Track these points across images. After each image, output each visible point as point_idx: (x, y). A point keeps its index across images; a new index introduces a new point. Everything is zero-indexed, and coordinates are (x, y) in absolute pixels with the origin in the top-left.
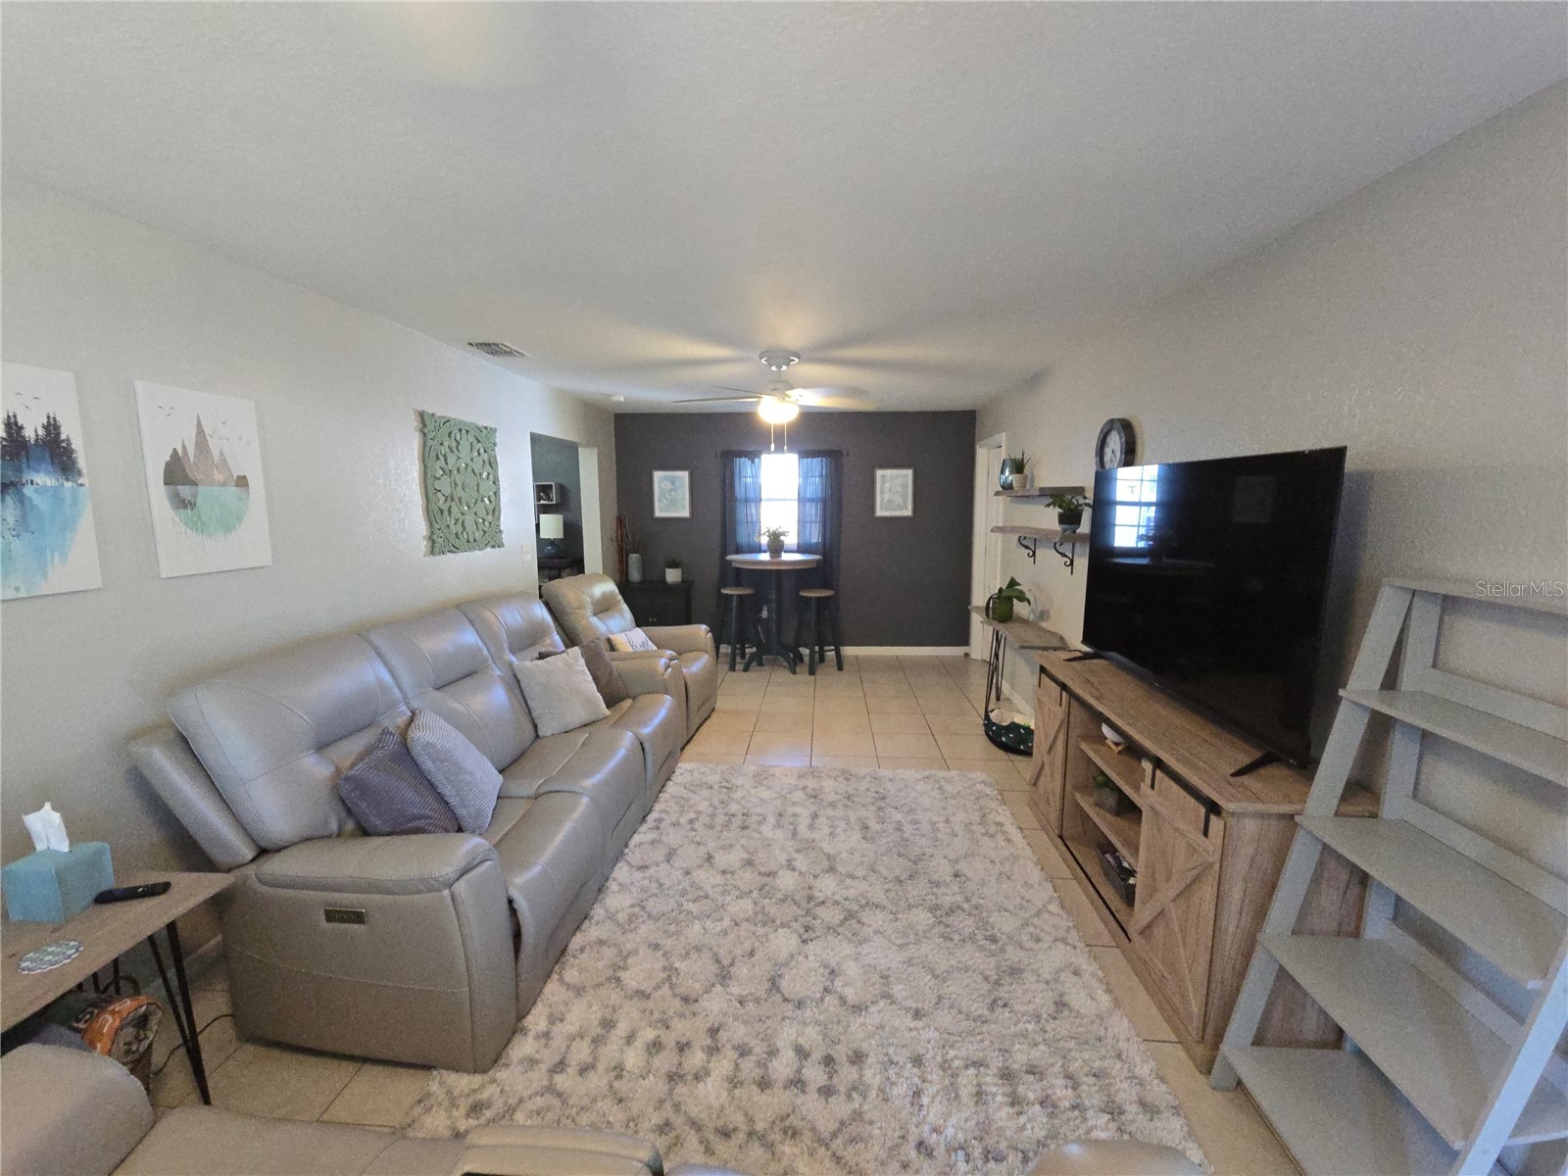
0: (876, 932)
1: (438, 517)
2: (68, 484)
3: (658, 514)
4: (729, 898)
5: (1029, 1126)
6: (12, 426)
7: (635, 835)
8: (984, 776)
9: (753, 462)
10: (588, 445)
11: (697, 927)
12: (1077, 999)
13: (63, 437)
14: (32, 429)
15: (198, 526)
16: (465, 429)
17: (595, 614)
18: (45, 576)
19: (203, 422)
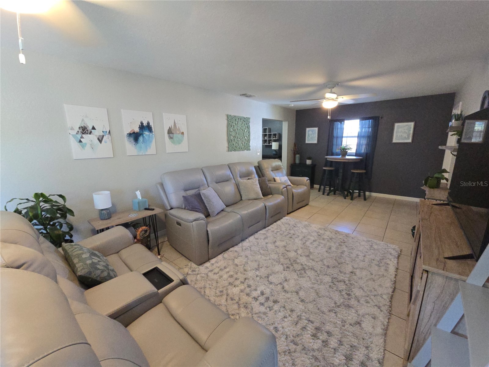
0: (308, 276)
1: (230, 142)
2: (151, 134)
3: (307, 142)
4: (272, 253)
6: (142, 123)
7: (261, 231)
9: (341, 123)
10: (285, 121)
13: (150, 125)
14: (145, 124)
15: (173, 142)
16: (240, 118)
17: (272, 171)
18: (147, 151)
19: (175, 121)
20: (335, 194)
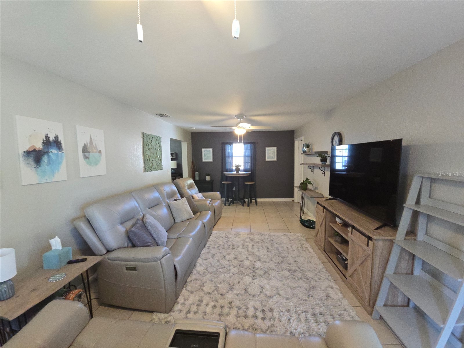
0: (274, 277)
1: (147, 161)
2: (60, 152)
3: (203, 161)
4: (231, 268)
5: (321, 328)
6: (47, 137)
7: (203, 251)
8: (301, 234)
9: (231, 146)
10: (184, 141)
11: (223, 275)
12: (332, 294)
13: (59, 140)
14: (52, 138)
15: (89, 163)
16: (154, 137)
17: (188, 189)
18: (54, 176)
19: (92, 136)
20: (233, 204)
